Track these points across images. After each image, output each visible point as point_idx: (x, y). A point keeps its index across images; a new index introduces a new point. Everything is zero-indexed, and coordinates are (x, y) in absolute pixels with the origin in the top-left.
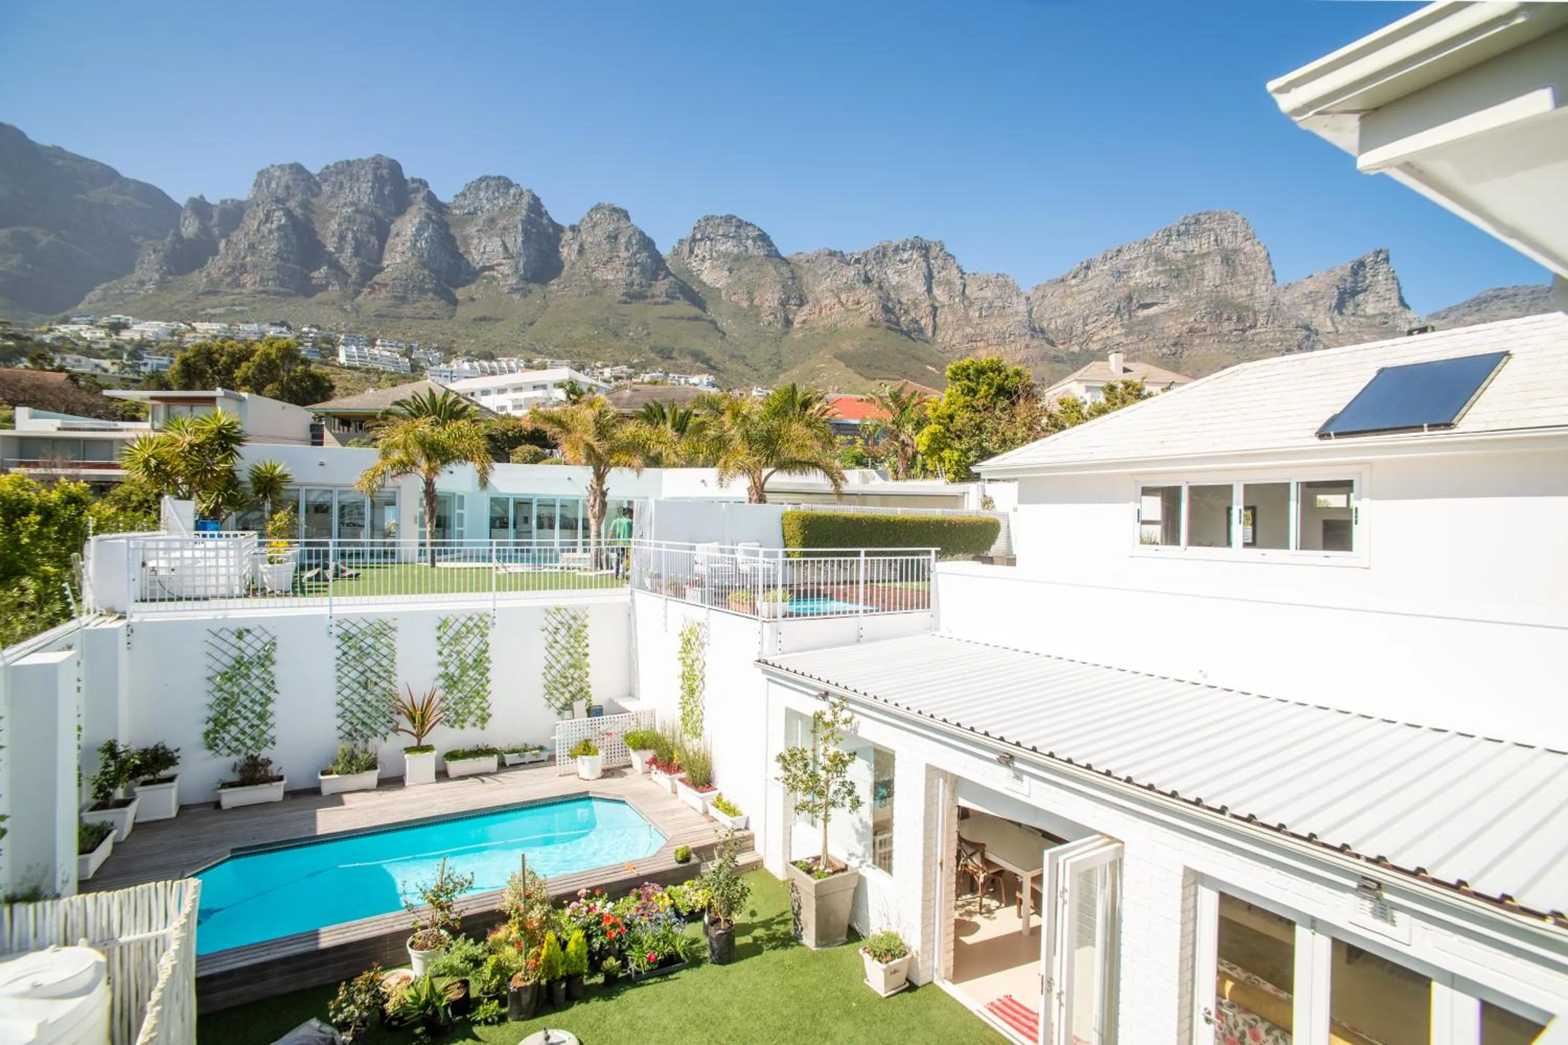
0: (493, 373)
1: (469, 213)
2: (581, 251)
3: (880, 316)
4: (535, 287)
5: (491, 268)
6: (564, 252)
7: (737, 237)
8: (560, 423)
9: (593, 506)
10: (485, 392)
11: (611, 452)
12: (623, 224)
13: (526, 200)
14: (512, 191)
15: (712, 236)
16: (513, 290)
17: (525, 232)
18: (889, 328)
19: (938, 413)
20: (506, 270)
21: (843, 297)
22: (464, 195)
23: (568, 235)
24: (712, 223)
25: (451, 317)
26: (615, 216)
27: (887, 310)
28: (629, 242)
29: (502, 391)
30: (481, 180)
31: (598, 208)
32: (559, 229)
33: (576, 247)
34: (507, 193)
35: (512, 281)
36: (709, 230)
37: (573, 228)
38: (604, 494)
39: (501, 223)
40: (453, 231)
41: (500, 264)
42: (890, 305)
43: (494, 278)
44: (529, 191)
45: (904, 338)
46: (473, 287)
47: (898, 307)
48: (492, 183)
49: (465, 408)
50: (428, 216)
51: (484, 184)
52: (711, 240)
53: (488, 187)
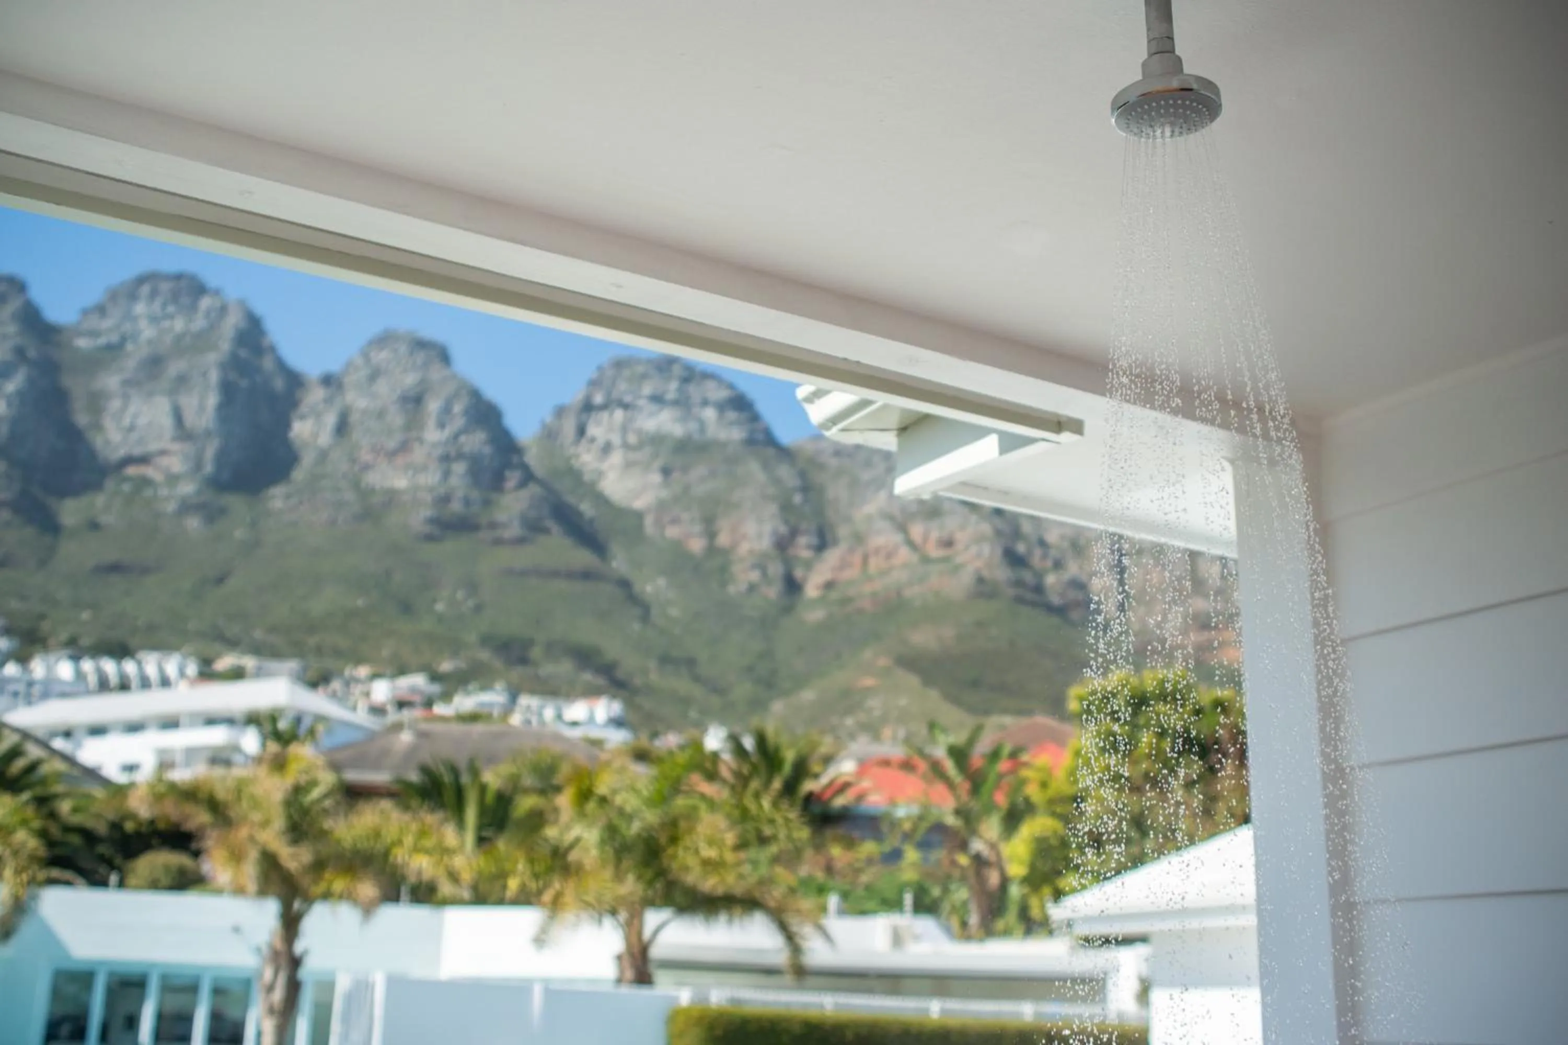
0: (124, 686)
1: (109, 347)
2: (342, 428)
3: (1002, 574)
4: (236, 502)
5: (144, 460)
6: (300, 429)
7: (682, 403)
8: (214, 806)
9: (270, 989)
10: (97, 731)
11: (318, 866)
12: (436, 373)
13: (232, 322)
14: (205, 303)
15: (628, 399)
16: (186, 507)
17: (228, 390)
18: (1019, 600)
19: (1051, 792)
20: (176, 464)
21: (917, 531)
22: (101, 310)
23: (315, 395)
24: (626, 373)
25: (43, 563)
26: (420, 357)
27: (1014, 559)
28: (447, 409)
29: (134, 727)
30: (141, 280)
31: (384, 340)
32: (295, 381)
33: (331, 420)
34: (193, 308)
35: (187, 488)
36: (622, 386)
37: (328, 380)
38: (295, 963)
39: (175, 368)
40: (68, 381)
41: (163, 453)
42: (1021, 548)
43: (145, 482)
44: (242, 303)
45: (1055, 620)
46: (100, 500)
47: (1038, 552)
48: (165, 287)
49: (33, 767)
50: (20, 352)
51: (145, 289)
52: (626, 407)
53: (154, 294)
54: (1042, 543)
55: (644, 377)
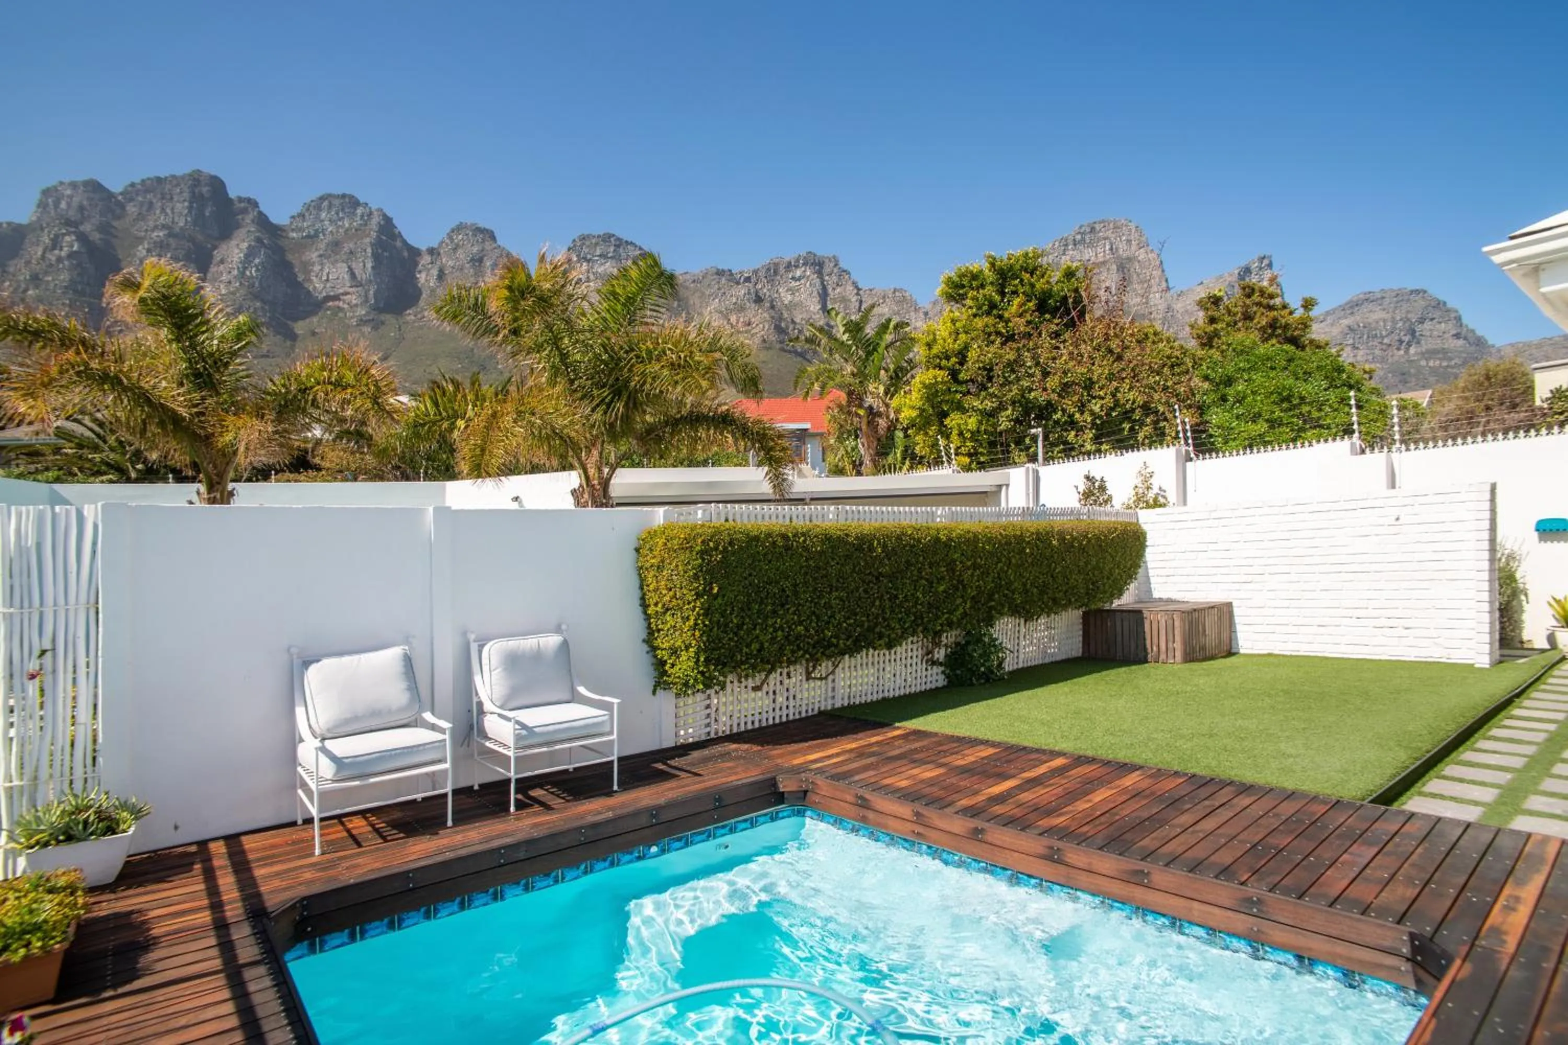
1: (308, 236)
2: (441, 276)
3: (773, 338)
4: (389, 318)
5: (336, 298)
6: (422, 277)
7: (617, 258)
12: (488, 245)
13: (375, 220)
14: (359, 211)
15: (589, 257)
16: (362, 322)
17: (376, 257)
18: (783, 350)
20: (354, 299)
21: (733, 319)
22: (302, 216)
23: (426, 259)
24: (588, 243)
25: (288, 355)
26: (480, 237)
27: (779, 330)
28: (495, 265)
30: (322, 199)
31: (459, 228)
32: (415, 253)
33: (435, 272)
34: (354, 214)
35: (361, 312)
36: (585, 250)
37: (431, 251)
39: (348, 246)
40: (290, 257)
41: (347, 294)
42: (783, 325)
43: (340, 309)
44: (380, 210)
45: (799, 359)
46: (315, 319)
47: (791, 327)
48: (337, 202)
50: (259, 240)
51: (326, 203)
52: (588, 261)
53: (330, 206)
54: (793, 322)
55: (597, 244)
